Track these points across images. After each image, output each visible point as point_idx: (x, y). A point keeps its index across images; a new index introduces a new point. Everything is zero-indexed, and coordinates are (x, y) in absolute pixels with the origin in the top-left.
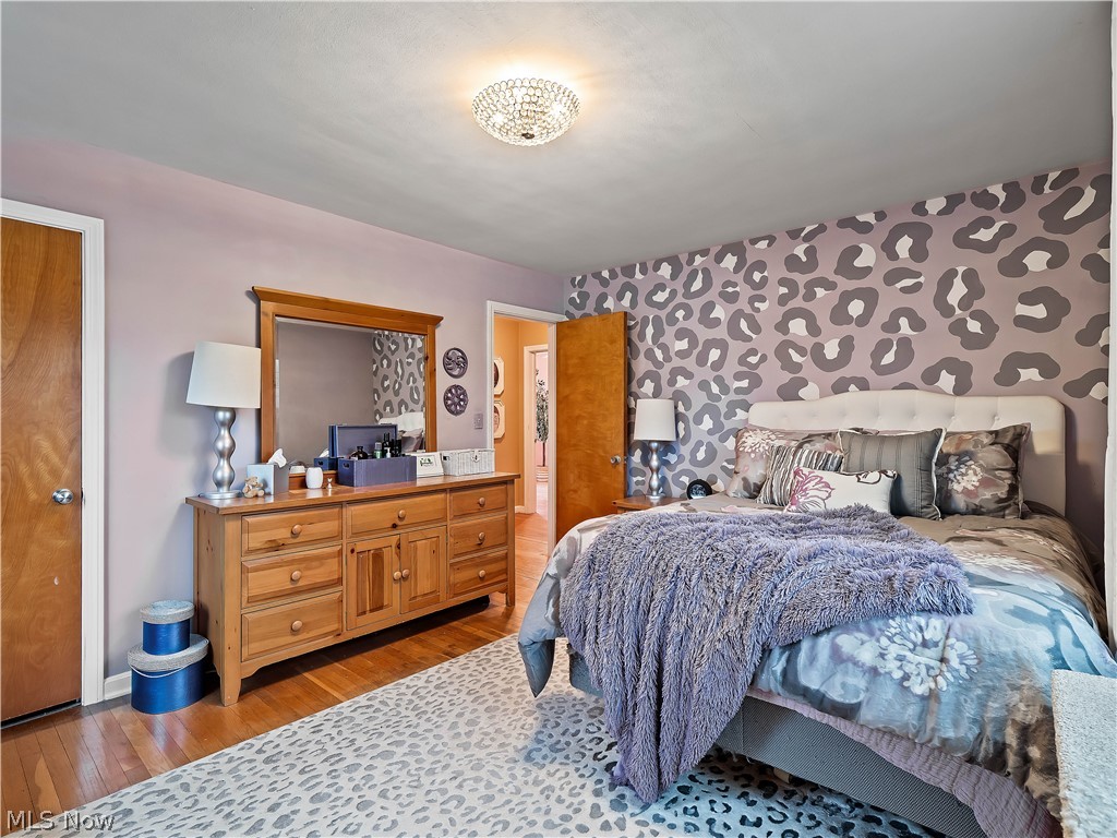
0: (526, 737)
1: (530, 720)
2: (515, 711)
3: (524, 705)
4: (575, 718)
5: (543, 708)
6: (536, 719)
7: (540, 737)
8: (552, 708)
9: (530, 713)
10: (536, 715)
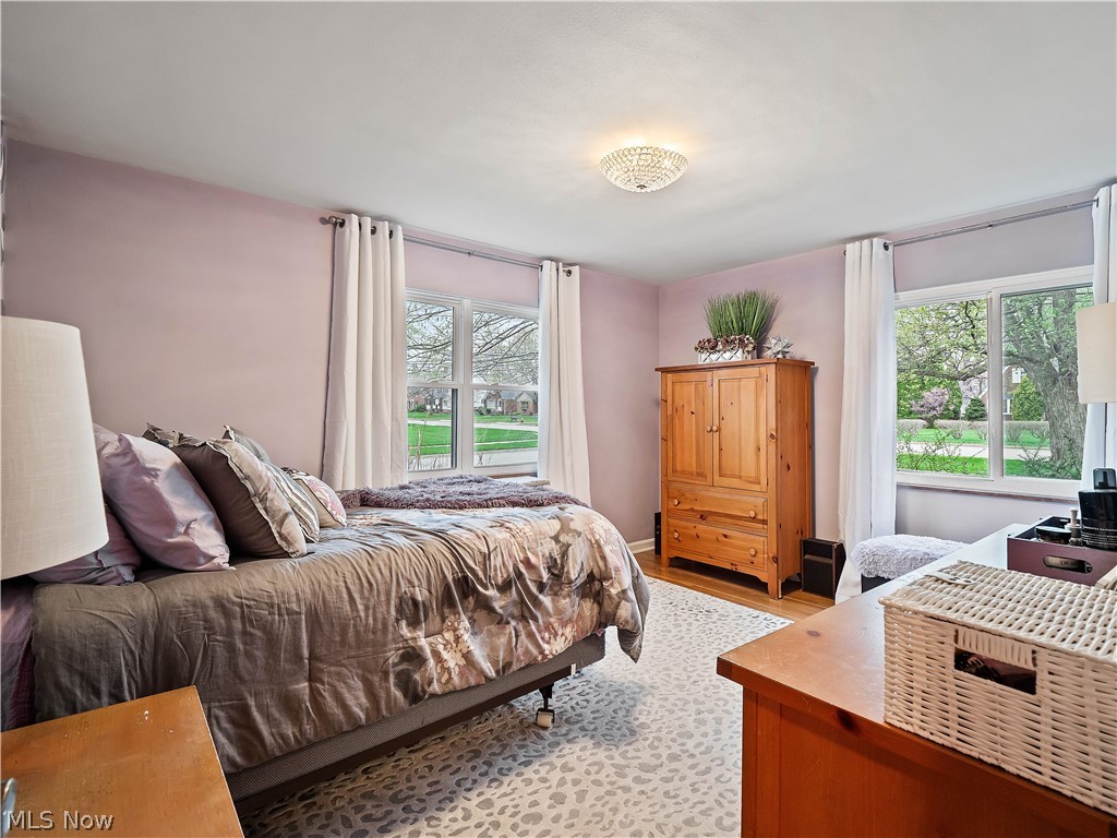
0: (644, 704)
1: (642, 719)
2: (659, 730)
3: (651, 737)
4: (596, 715)
5: (628, 729)
6: (636, 719)
7: (632, 703)
8: (619, 729)
9: (642, 725)
10: (637, 723)
